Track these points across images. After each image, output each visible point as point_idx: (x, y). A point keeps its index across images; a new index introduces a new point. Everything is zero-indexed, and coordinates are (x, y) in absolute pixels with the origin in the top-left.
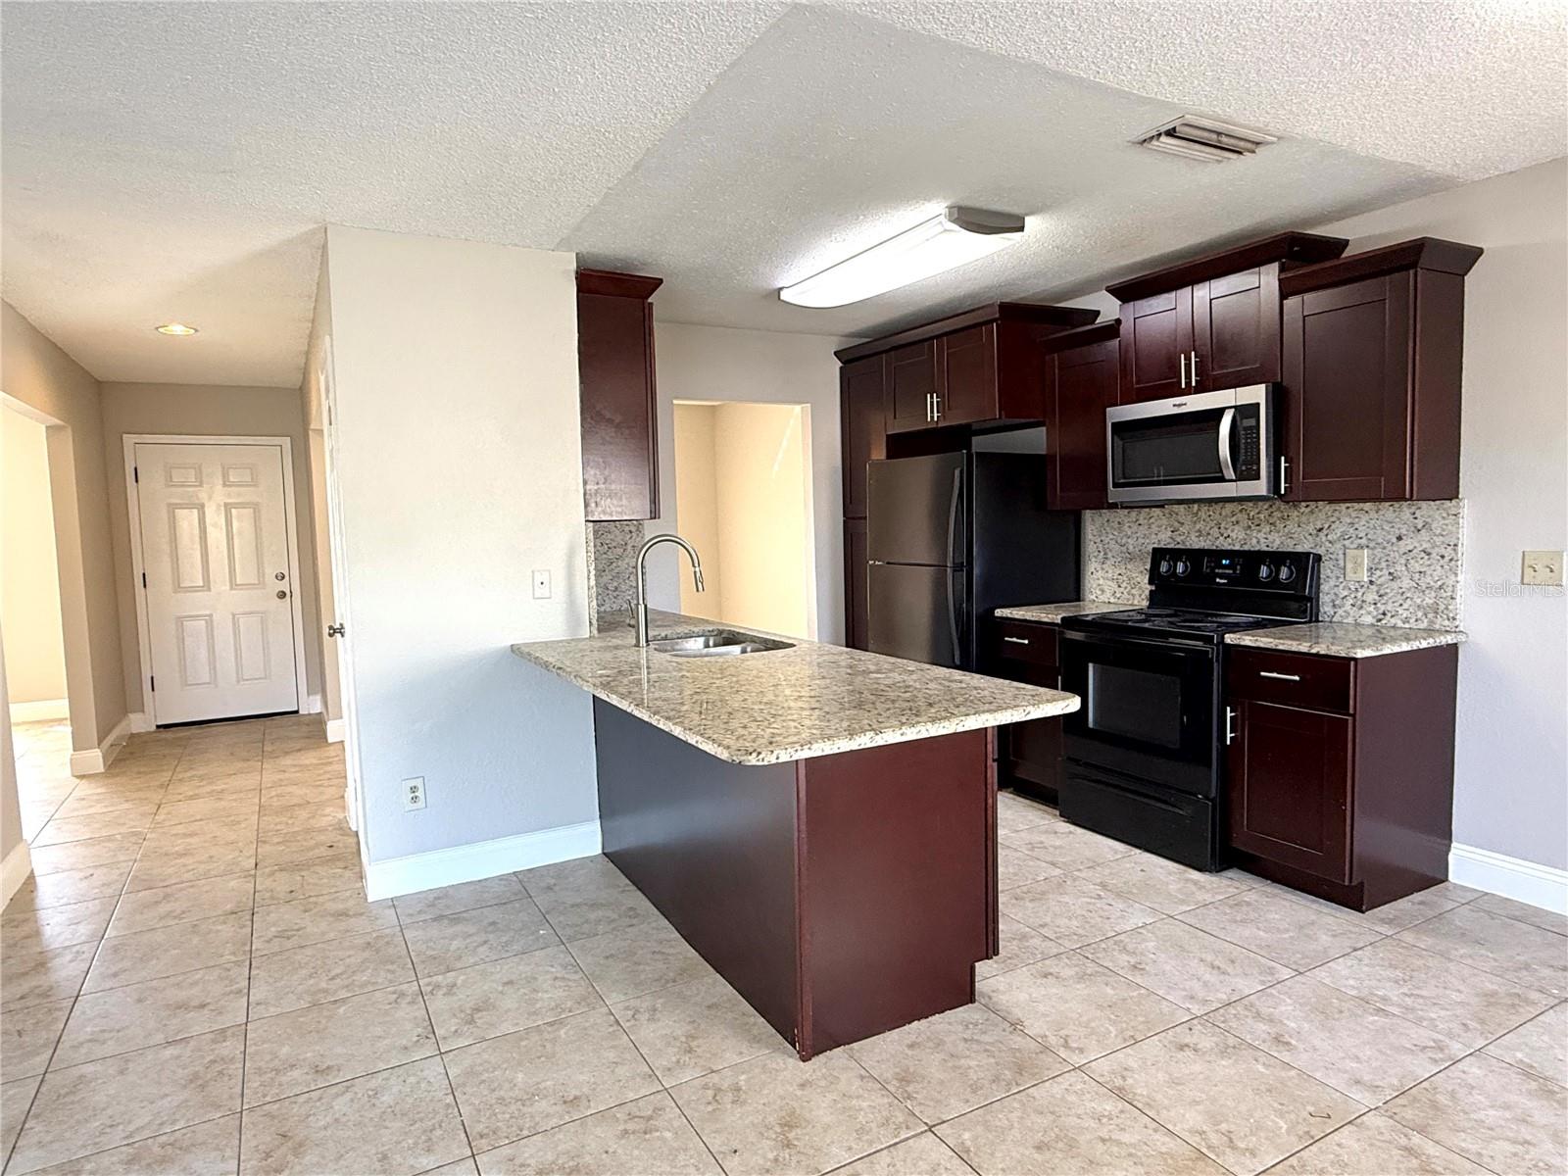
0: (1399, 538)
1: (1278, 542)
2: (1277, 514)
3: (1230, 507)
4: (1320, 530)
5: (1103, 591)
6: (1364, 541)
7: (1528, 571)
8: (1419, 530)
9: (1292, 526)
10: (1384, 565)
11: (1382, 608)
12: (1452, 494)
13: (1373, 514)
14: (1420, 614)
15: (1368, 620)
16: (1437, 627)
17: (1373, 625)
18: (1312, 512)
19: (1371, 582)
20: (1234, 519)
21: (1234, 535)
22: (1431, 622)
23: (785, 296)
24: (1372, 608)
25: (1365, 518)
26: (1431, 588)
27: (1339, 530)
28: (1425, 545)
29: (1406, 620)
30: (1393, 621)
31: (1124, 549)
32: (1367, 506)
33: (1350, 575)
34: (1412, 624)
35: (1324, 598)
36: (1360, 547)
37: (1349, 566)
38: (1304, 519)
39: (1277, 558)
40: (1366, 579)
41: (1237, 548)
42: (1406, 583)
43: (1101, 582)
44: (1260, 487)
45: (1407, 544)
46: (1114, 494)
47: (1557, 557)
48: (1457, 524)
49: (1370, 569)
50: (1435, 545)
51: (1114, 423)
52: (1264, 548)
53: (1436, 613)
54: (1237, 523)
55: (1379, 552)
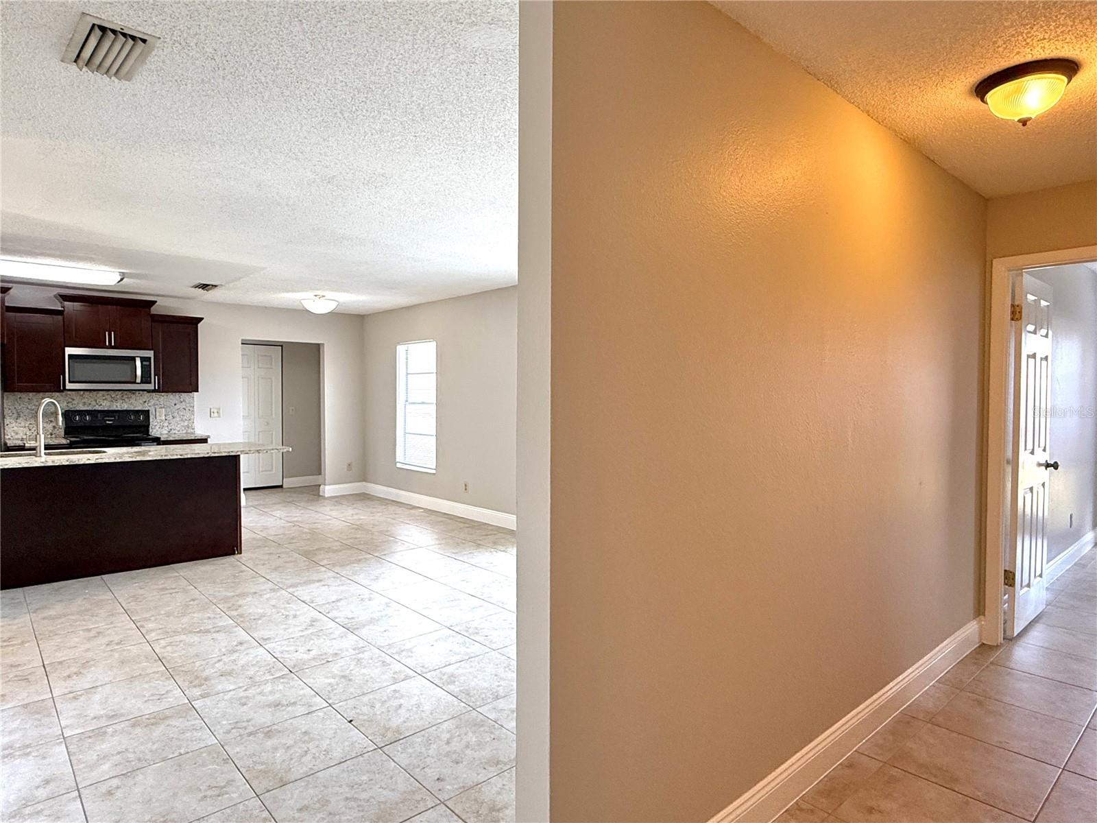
0: (175, 405)
1: (127, 406)
4: (145, 402)
6: (163, 406)
7: (212, 414)
8: (182, 402)
9: (133, 401)
10: (170, 414)
11: (170, 428)
13: (165, 397)
14: (183, 429)
15: (165, 433)
16: (189, 433)
18: (141, 396)
19: (166, 419)
21: (104, 404)
22: (187, 431)
24: (166, 428)
25: (163, 398)
26: (186, 420)
27: (153, 402)
28: (184, 407)
29: (179, 431)
30: (174, 432)
32: (164, 394)
33: (158, 418)
34: (181, 432)
35: (151, 424)
36: (161, 408)
37: (158, 414)
38: (138, 398)
40: (164, 418)
42: (178, 419)
44: (151, 387)
45: (178, 406)
46: (69, 386)
47: (219, 409)
48: (193, 400)
49: (165, 415)
50: (187, 407)
51: (69, 355)
52: (120, 409)
53: (188, 428)
54: (106, 399)
55: (168, 409)
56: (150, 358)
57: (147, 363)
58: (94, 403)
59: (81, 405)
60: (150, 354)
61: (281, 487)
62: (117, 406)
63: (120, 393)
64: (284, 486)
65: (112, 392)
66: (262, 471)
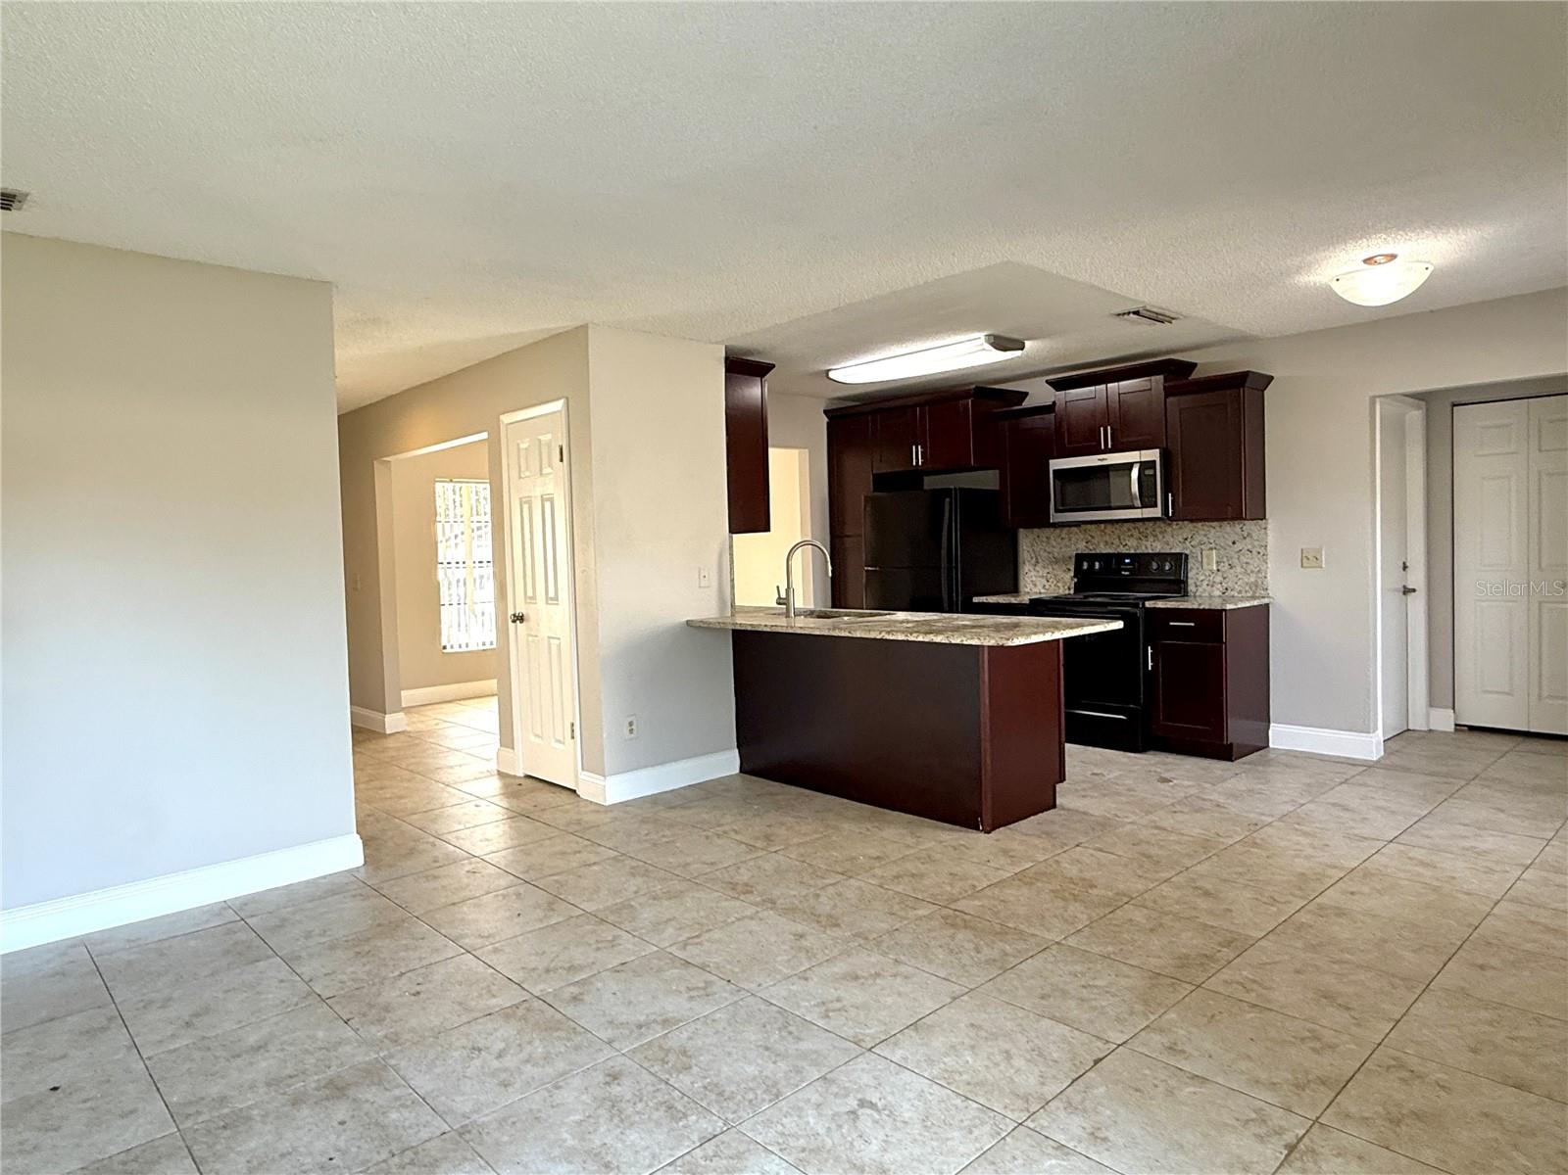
0: (1234, 543)
1: (1159, 547)
2: (1158, 530)
3: (1127, 525)
4: (1186, 539)
5: (1035, 585)
6: (1213, 545)
7: (1305, 560)
8: (1245, 538)
9: (1168, 538)
10: (1225, 559)
11: (1225, 585)
12: (1264, 518)
13: (1218, 529)
14: (1247, 588)
15: (1218, 593)
16: (1257, 595)
17: (1220, 596)
18: (1181, 528)
19: (1218, 570)
20: (1129, 533)
21: (1129, 544)
22: (1254, 592)
23: (832, 375)
24: (1219, 586)
25: (1213, 531)
26: (1252, 572)
27: (1198, 539)
28: (1250, 547)
29: (1240, 592)
30: (1232, 593)
31: (1051, 556)
32: (1214, 524)
33: (1205, 566)
34: (1244, 594)
35: (1190, 581)
36: (1211, 549)
37: (1205, 560)
38: (1175, 533)
39: (1162, 557)
40: (1215, 568)
41: (1132, 551)
42: (1239, 569)
43: (1034, 579)
44: (1157, 512)
45: (1238, 546)
46: (1055, 517)
47: (1319, 551)
48: (1266, 534)
49: (1217, 562)
50: (1254, 547)
51: (1054, 471)
52: (1150, 552)
53: (1257, 586)
54: (1132, 536)
55: (1222, 552)
56: (1154, 462)
57: (1151, 472)
58: (1116, 542)
59: (1102, 546)
60: (1153, 455)
62: (1146, 548)
63: (1151, 524)
65: (1141, 524)
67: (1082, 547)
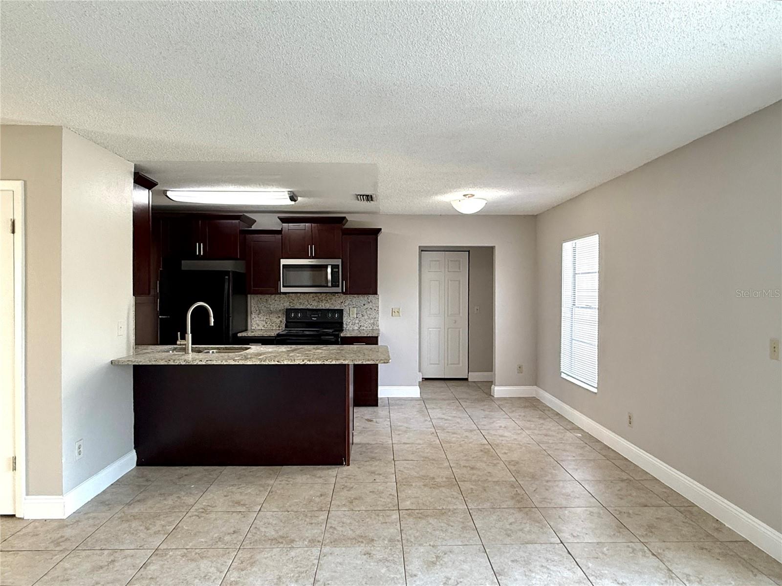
0: (364, 305)
1: (328, 306)
2: (328, 298)
3: (312, 295)
4: (342, 302)
5: (258, 325)
6: (355, 306)
7: (393, 313)
8: (369, 303)
9: (333, 302)
10: (360, 312)
11: (360, 325)
12: (376, 293)
13: (357, 298)
14: (370, 325)
15: (356, 328)
16: (374, 328)
17: (357, 330)
18: (339, 297)
19: (357, 317)
20: (313, 299)
21: (313, 304)
22: (373, 327)
23: (169, 194)
24: (357, 325)
25: (355, 299)
26: (372, 318)
27: (347, 303)
28: (371, 307)
29: (366, 327)
30: (363, 328)
31: (269, 309)
32: (355, 296)
33: (351, 316)
34: (368, 328)
35: (344, 323)
36: (354, 307)
37: (351, 313)
38: (337, 299)
39: (334, 311)
40: (355, 316)
41: (315, 308)
42: (366, 317)
43: (258, 322)
44: (339, 290)
45: (366, 306)
46: (283, 290)
47: (399, 309)
48: (378, 301)
49: (357, 314)
50: (373, 307)
51: (283, 265)
52: (324, 308)
53: (374, 325)
54: (315, 300)
55: (359, 309)
56: (338, 265)
57: (337, 270)
58: (306, 303)
59: (298, 304)
60: (338, 262)
61: (466, 379)
62: (322, 306)
63: (325, 294)
64: (469, 380)
65: (319, 294)
66: (451, 364)
67: (287, 305)
